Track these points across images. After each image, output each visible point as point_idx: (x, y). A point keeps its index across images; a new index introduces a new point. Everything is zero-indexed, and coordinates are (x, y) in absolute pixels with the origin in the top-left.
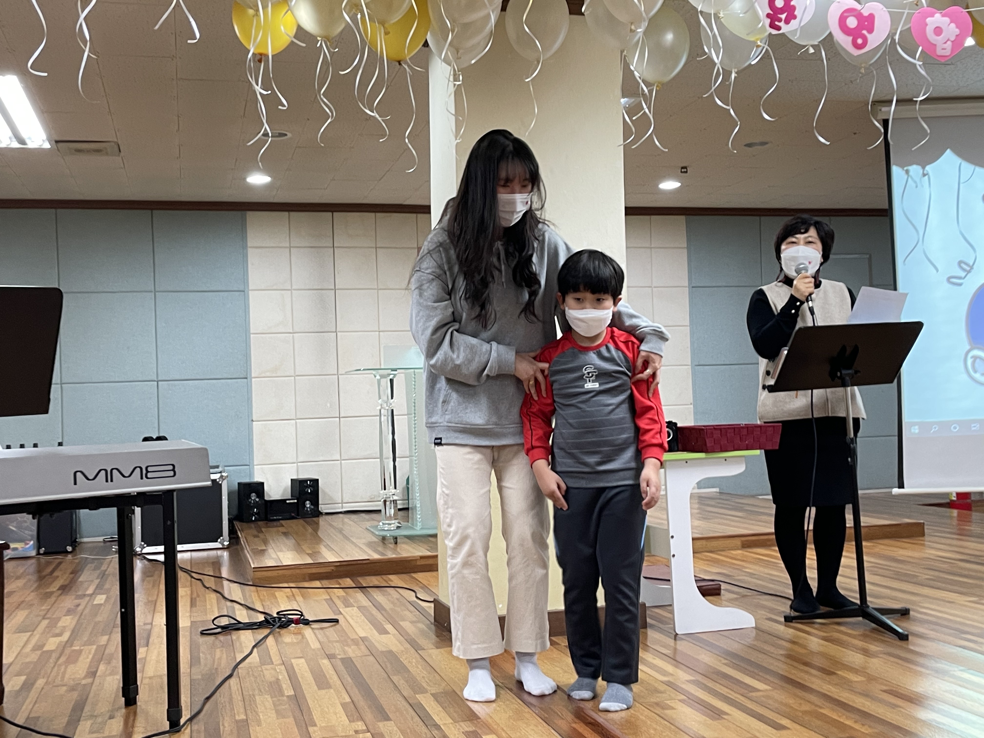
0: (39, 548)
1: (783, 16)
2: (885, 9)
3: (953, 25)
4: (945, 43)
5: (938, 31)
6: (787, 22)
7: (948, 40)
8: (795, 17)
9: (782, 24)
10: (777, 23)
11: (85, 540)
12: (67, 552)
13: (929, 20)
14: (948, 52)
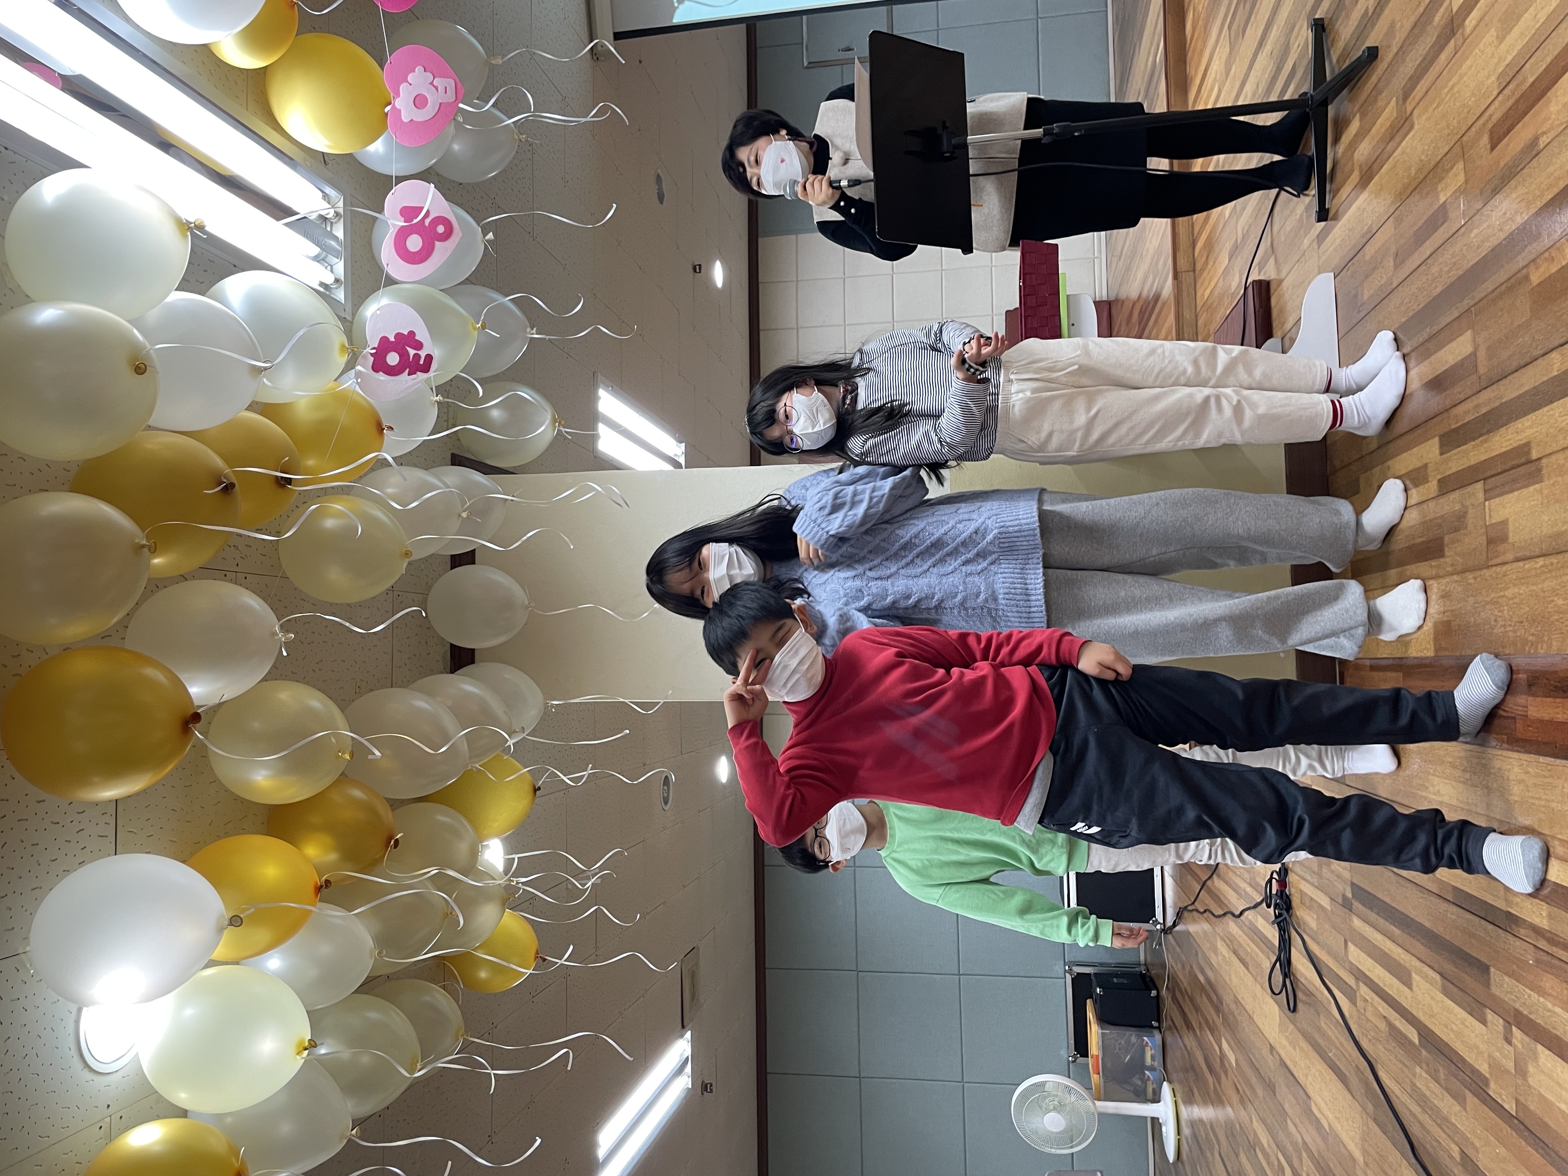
0: (1152, 1027)
1: (412, 352)
2: (393, 191)
3: (410, 78)
4: (436, 88)
5: (419, 102)
6: (419, 346)
7: (432, 83)
8: (412, 334)
9: (423, 354)
10: (422, 362)
11: (1142, 958)
12: (1158, 996)
13: (405, 118)
14: (450, 83)
